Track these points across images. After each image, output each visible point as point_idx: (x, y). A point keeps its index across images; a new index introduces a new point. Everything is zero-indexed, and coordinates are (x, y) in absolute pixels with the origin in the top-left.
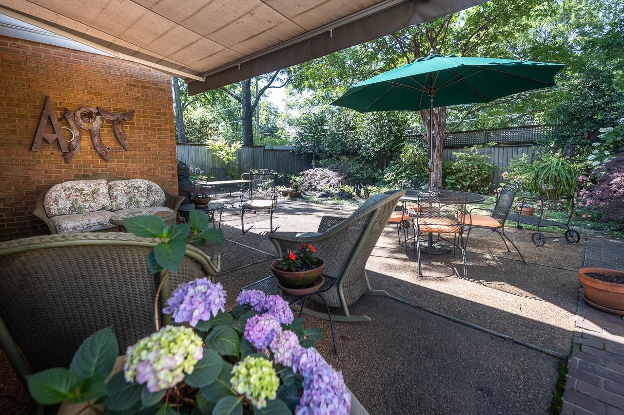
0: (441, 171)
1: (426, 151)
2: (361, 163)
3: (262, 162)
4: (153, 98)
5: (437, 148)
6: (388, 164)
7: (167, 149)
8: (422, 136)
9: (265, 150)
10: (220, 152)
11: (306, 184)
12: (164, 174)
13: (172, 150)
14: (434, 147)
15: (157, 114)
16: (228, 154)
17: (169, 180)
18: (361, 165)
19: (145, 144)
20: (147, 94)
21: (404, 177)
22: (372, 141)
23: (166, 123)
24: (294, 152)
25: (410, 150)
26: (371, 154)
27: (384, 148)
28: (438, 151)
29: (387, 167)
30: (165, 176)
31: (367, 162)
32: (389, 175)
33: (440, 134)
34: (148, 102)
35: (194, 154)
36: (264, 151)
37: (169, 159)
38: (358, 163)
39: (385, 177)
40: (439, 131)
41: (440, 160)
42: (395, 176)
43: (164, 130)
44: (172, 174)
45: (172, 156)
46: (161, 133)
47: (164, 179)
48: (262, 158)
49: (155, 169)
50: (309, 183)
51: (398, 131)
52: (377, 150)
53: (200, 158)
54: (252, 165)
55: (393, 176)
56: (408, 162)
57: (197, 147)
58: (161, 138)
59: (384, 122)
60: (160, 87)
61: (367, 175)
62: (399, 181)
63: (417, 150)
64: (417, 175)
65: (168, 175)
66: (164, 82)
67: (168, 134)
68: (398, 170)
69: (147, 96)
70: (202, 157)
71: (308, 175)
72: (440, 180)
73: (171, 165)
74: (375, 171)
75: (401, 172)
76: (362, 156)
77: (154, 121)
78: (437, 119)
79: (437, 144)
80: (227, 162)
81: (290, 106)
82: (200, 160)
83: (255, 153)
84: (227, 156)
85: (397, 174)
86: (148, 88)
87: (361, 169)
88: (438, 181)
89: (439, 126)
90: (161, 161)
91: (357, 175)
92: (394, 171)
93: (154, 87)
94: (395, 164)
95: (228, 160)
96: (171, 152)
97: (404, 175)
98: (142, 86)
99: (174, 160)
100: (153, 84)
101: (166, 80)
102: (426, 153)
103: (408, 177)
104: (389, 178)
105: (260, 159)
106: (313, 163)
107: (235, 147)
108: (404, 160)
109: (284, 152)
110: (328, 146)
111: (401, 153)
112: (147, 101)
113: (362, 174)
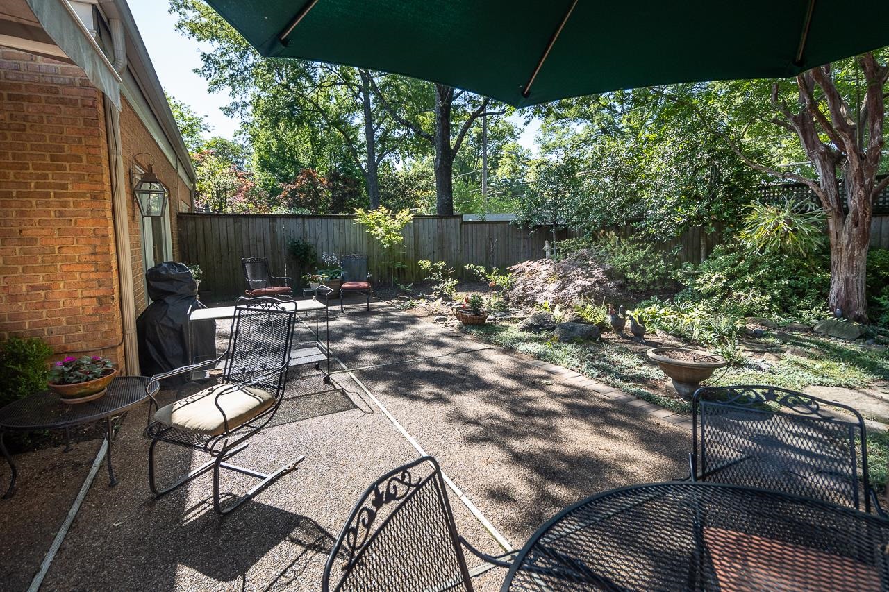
0: (862, 275)
1: (815, 223)
2: (644, 248)
3: (457, 244)
4: (42, 122)
5: (850, 215)
6: (709, 250)
7: (83, 241)
8: (803, 185)
9: (463, 223)
10: (377, 228)
11: (518, 291)
12: (75, 298)
13: (97, 242)
14: (842, 211)
15: (53, 158)
16: (389, 232)
17: (90, 311)
18: (642, 253)
19: (21, 231)
20: (26, 113)
21: (751, 285)
22: (669, 201)
23: (80, 179)
24: (516, 224)
25: (767, 221)
26: (667, 229)
27: (699, 217)
28: (856, 225)
29: (707, 257)
30: (78, 304)
31: (658, 245)
32: (710, 278)
33: (862, 180)
34: (29, 131)
35: (336, 231)
36: (461, 225)
37: (87, 263)
38: (638, 247)
39: (698, 281)
40: (860, 171)
41: (862, 245)
42: (724, 281)
43: (73, 195)
44: (99, 298)
45: (98, 256)
46: (65, 204)
47: (75, 311)
48: (457, 237)
49: (49, 287)
50: (523, 289)
51: (738, 176)
52: (679, 220)
53: (347, 238)
54: (439, 248)
55: (719, 279)
56: (762, 251)
57: (342, 221)
58: (67, 214)
59: (700, 159)
60: (60, 96)
61: (654, 275)
62: (735, 294)
63: (789, 222)
64: (786, 282)
65: (87, 301)
66: (71, 84)
67: (84, 206)
68: (733, 266)
69: (25, 118)
70: (350, 236)
71: (523, 271)
72: (858, 298)
73: (93, 276)
74: (678, 266)
75: (742, 273)
76: (648, 234)
77: (45, 177)
78: (853, 141)
79: (852, 203)
80: (388, 245)
81: (547, 149)
82: (348, 241)
83: (445, 228)
84: (388, 236)
85: (732, 277)
86: (29, 99)
87: (645, 260)
88: (855, 301)
89: (861, 158)
90: (65, 269)
91: (631, 275)
92: (723, 269)
93: (43, 96)
94: (728, 252)
95: (390, 242)
96: (95, 246)
97: (750, 279)
98: (9, 95)
99: (103, 266)
100: (42, 89)
101: (77, 79)
102: (815, 229)
103: (762, 286)
104: (709, 286)
105: (453, 238)
106: (546, 246)
107: (401, 220)
108: (749, 246)
109: (499, 225)
110: (578, 213)
111: (742, 227)
112: (24, 130)
113: (643, 273)
